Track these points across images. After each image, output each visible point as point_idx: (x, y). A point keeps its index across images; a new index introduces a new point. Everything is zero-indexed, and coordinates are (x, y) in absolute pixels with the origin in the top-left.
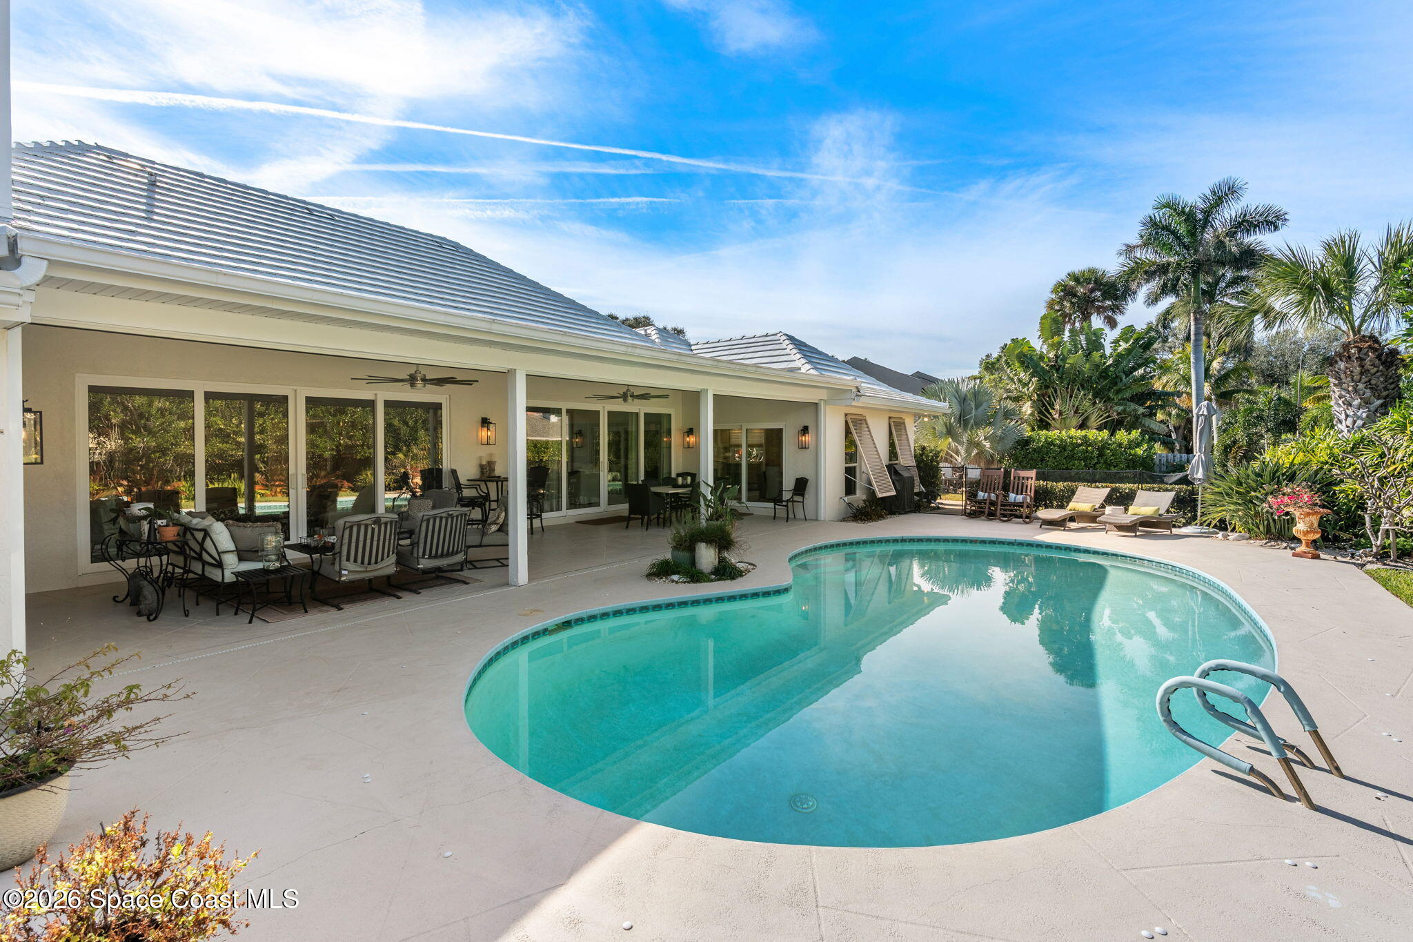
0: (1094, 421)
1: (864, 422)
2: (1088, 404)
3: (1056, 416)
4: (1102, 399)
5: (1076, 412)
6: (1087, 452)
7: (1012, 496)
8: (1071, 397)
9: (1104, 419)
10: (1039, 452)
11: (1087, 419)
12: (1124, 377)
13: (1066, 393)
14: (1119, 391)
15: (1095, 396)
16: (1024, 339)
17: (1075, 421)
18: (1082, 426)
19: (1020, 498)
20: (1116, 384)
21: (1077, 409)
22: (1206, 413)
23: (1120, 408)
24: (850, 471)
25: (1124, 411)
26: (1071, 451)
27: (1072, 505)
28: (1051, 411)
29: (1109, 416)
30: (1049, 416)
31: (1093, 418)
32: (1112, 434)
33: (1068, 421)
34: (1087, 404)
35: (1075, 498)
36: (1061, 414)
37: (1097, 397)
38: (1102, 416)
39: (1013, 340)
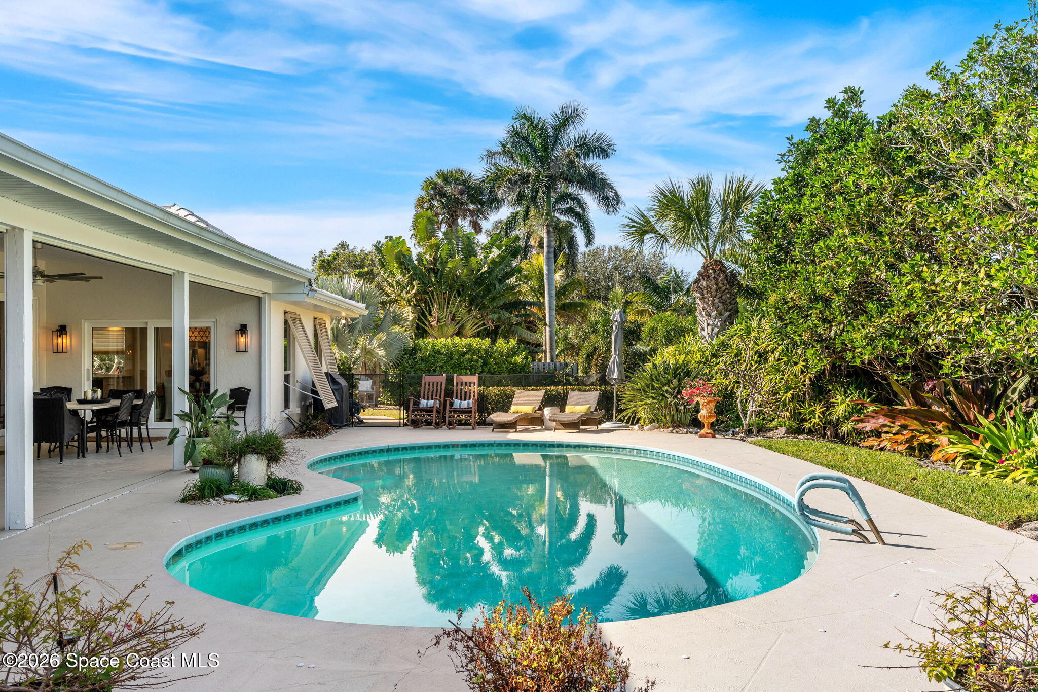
0: (469, 329)
1: (297, 321)
2: (464, 311)
3: (434, 323)
4: (477, 306)
5: (453, 320)
6: (472, 361)
7: (457, 402)
8: (448, 304)
9: (479, 327)
10: (427, 362)
11: (462, 327)
12: (497, 285)
13: (443, 300)
14: (493, 299)
15: (471, 304)
16: (400, 237)
17: (451, 329)
18: (459, 333)
19: (465, 404)
20: (489, 291)
21: (454, 317)
22: (619, 319)
23: (496, 316)
24: (287, 378)
25: (499, 319)
26: (457, 360)
27: (513, 408)
28: (429, 317)
29: (484, 325)
30: (427, 323)
31: (469, 326)
32: (494, 342)
33: (446, 328)
34: (462, 311)
35: (514, 401)
36: (438, 321)
37: (472, 304)
38: (477, 324)
39: (386, 238)
